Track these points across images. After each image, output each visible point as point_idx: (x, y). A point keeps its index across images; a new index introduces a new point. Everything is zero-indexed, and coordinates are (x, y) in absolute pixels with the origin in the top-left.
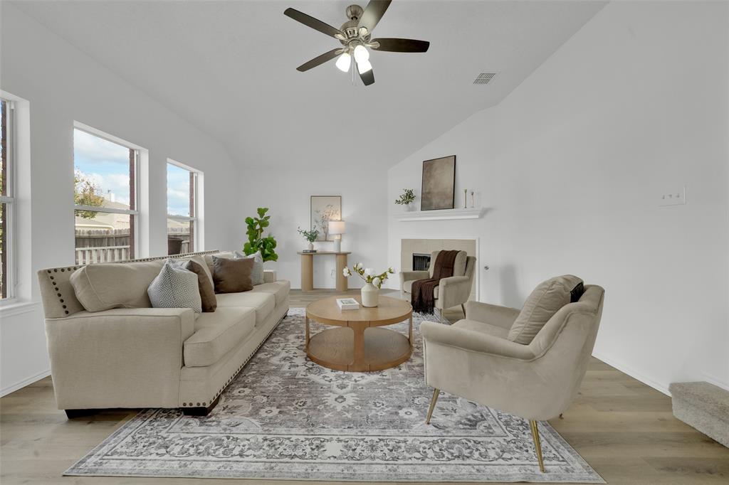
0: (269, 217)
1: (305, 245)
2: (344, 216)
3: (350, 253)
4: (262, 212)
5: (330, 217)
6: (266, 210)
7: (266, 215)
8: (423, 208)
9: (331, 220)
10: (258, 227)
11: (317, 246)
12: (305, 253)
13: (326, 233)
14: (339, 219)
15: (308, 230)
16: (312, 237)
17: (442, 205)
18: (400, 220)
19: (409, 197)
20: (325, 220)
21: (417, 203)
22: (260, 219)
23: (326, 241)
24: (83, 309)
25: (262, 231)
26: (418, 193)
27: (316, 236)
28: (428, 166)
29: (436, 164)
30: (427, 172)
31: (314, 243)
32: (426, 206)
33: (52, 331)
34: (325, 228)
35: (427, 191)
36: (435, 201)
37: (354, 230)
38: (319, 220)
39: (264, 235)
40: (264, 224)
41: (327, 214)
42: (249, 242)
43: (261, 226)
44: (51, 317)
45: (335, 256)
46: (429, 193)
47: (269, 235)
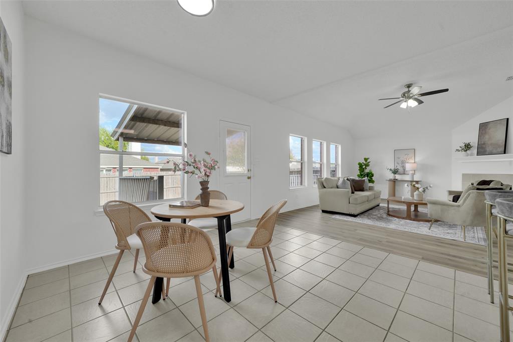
0: (369, 162)
1: (391, 176)
2: (417, 160)
3: (420, 181)
4: (366, 160)
5: (407, 161)
6: (368, 159)
7: (368, 161)
8: (479, 154)
9: (408, 163)
10: (364, 167)
11: (398, 177)
12: (390, 180)
13: (404, 170)
14: (414, 162)
15: (393, 168)
16: (395, 172)
17: (495, 152)
18: (459, 162)
19: (467, 147)
20: (403, 162)
21: (474, 151)
22: (365, 163)
23: (404, 174)
24: (325, 188)
25: (366, 169)
26: (475, 144)
27: (397, 172)
28: (483, 126)
29: (491, 125)
30: (483, 130)
31: (396, 175)
32: (481, 152)
33: (319, 192)
34: (404, 167)
35: (482, 143)
36: (489, 149)
37: (424, 168)
38: (400, 162)
39: (367, 171)
40: (367, 165)
41: (405, 159)
42: (359, 174)
43: (366, 166)
44: (319, 189)
45: (409, 182)
46: (484, 144)
47: (370, 170)
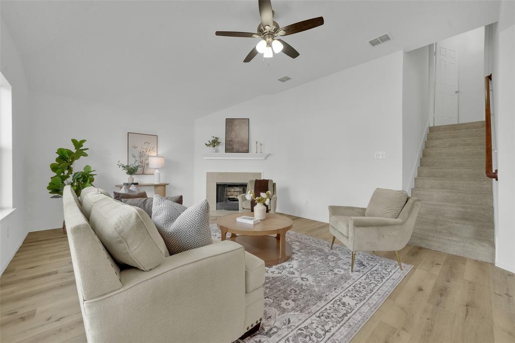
0: (85, 149)
1: (125, 178)
2: (160, 152)
3: (168, 184)
4: (78, 144)
5: (148, 153)
6: (83, 141)
7: (83, 147)
8: (227, 151)
13: (146, 167)
14: (156, 155)
15: (126, 164)
16: (132, 171)
17: (241, 150)
18: (205, 158)
19: (215, 143)
20: (143, 155)
21: (222, 148)
22: (74, 151)
23: (143, 174)
26: (222, 140)
27: (135, 170)
28: (230, 122)
29: (236, 122)
30: (229, 126)
31: (133, 176)
32: (229, 149)
34: (145, 163)
35: (230, 139)
36: (236, 147)
37: (169, 165)
38: (137, 155)
41: (145, 150)
45: (153, 188)
46: (231, 141)
47: (87, 167)
